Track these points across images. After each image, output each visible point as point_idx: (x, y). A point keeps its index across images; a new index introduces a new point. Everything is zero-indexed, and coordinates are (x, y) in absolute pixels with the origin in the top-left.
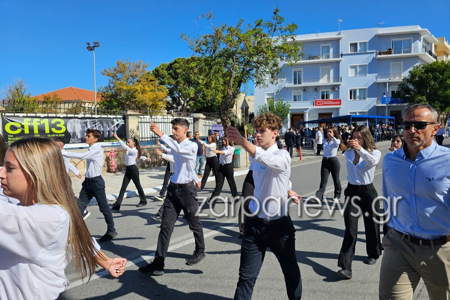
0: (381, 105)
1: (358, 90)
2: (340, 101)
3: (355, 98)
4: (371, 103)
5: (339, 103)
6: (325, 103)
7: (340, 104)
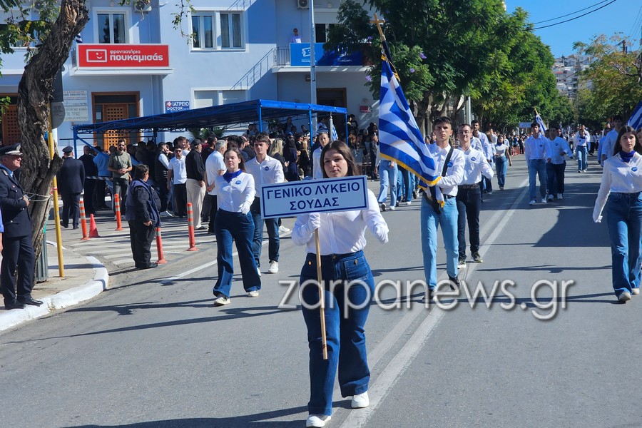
0: (288, 68)
1: (218, 16)
2: (164, 51)
3: (209, 44)
4: (259, 63)
5: (161, 58)
6: (116, 58)
7: (165, 63)
